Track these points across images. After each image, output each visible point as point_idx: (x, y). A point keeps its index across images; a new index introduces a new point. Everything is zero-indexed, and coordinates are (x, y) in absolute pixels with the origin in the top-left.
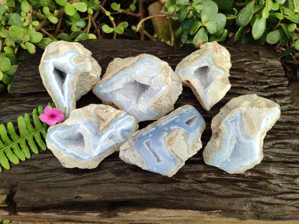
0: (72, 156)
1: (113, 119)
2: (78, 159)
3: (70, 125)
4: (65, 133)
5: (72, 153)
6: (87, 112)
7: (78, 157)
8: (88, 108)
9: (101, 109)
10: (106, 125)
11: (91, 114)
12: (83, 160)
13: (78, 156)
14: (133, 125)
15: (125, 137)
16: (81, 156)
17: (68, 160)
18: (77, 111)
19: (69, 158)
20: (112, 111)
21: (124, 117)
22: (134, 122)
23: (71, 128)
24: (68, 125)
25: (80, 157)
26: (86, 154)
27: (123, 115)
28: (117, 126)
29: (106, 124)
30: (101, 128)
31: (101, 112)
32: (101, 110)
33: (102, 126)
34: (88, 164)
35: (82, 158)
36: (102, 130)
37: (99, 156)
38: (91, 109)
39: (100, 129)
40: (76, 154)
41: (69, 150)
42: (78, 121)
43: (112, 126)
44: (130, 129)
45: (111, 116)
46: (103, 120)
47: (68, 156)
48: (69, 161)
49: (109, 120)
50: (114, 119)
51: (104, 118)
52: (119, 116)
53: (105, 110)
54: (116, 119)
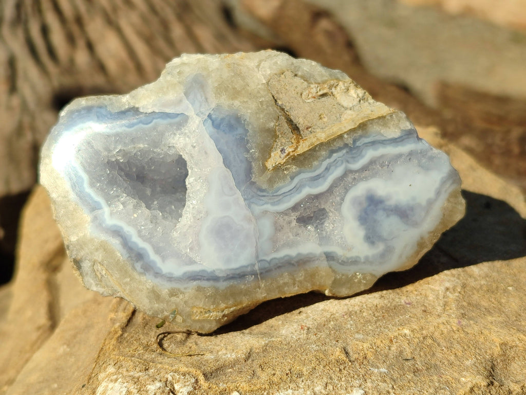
0: (115, 243)
1: (341, 137)
2: (138, 266)
3: (150, 111)
4: (118, 137)
5: (122, 228)
6: (238, 74)
7: (138, 256)
8: (247, 62)
9: (303, 77)
10: (300, 150)
11: (252, 87)
12: (158, 274)
13: (143, 249)
14: (432, 195)
15: (381, 238)
16: (153, 256)
17: (99, 256)
18: (199, 60)
19: (104, 247)
20: (345, 101)
21: (395, 141)
22: (443, 183)
23: (150, 125)
24: (141, 110)
25: (149, 256)
26: (177, 255)
27: (393, 132)
28: (351, 171)
29: (303, 147)
30: (276, 158)
31: (299, 90)
32: (298, 80)
33: (283, 151)
34: (173, 299)
35: (154, 262)
36: (277, 168)
37: (232, 283)
38: (258, 66)
39: (270, 164)
40: (135, 239)
41: (111, 214)
42: (186, 102)
43: (325, 164)
44: (412, 209)
45: (339, 119)
46: (295, 129)
47: (103, 237)
48: (100, 259)
49: (322, 136)
50: (348, 140)
51: (301, 122)
52: (375, 128)
53: (314, 89)
54: (355, 141)
